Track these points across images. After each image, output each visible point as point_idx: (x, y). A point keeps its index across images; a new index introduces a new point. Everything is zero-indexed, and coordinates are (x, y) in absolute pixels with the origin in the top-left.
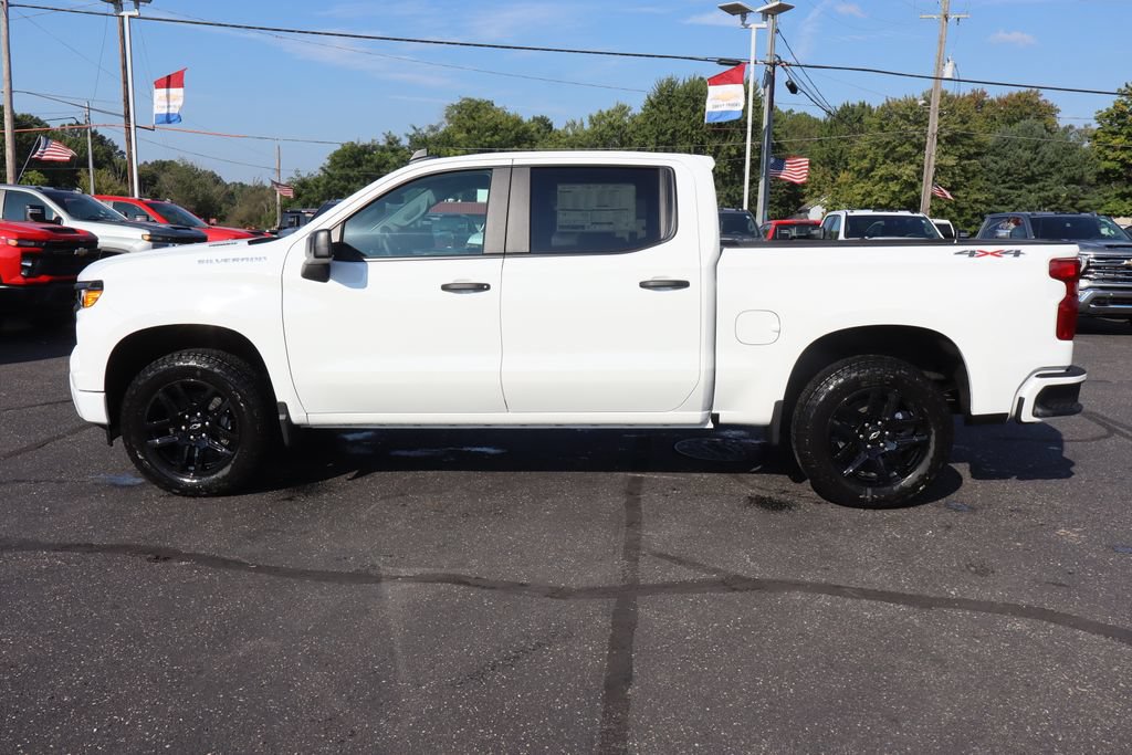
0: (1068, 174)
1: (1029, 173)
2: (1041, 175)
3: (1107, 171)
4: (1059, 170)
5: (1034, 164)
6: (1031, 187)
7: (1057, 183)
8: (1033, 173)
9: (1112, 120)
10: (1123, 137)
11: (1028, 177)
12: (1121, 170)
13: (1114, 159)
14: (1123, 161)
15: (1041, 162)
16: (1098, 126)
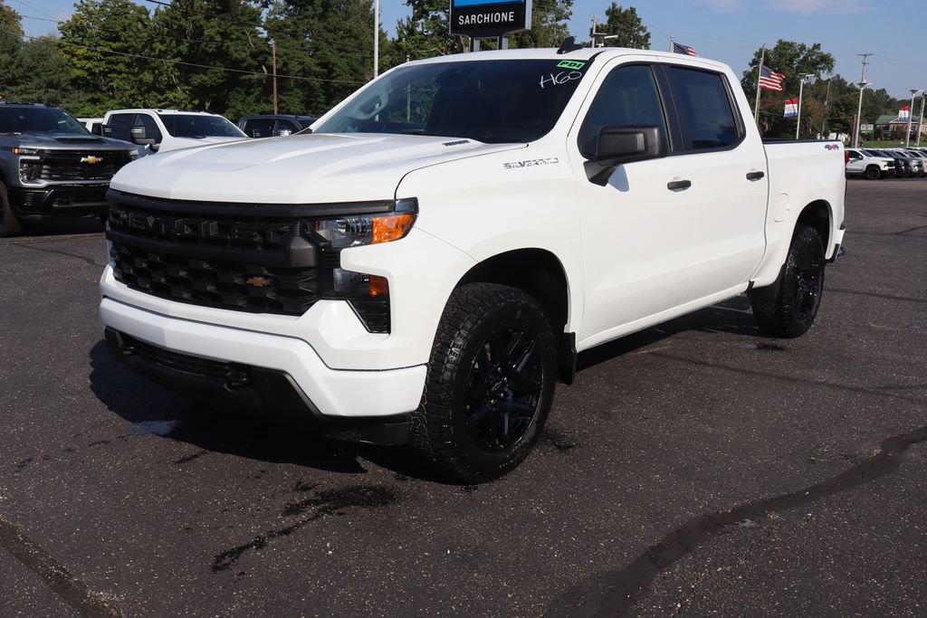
0: (47, 79)
1: (10, 76)
2: (22, 78)
3: (78, 78)
4: (38, 75)
5: (14, 66)
6: (13, 88)
7: (39, 87)
8: (13, 75)
9: (73, 31)
10: (86, 48)
11: (8, 79)
12: (88, 78)
13: (82, 68)
14: (89, 69)
15: (19, 66)
16: (61, 35)
